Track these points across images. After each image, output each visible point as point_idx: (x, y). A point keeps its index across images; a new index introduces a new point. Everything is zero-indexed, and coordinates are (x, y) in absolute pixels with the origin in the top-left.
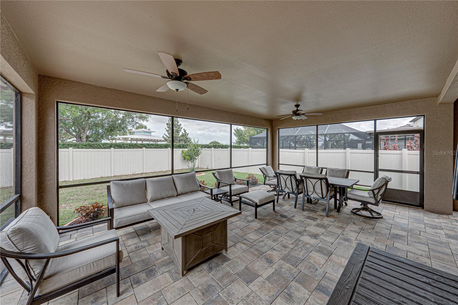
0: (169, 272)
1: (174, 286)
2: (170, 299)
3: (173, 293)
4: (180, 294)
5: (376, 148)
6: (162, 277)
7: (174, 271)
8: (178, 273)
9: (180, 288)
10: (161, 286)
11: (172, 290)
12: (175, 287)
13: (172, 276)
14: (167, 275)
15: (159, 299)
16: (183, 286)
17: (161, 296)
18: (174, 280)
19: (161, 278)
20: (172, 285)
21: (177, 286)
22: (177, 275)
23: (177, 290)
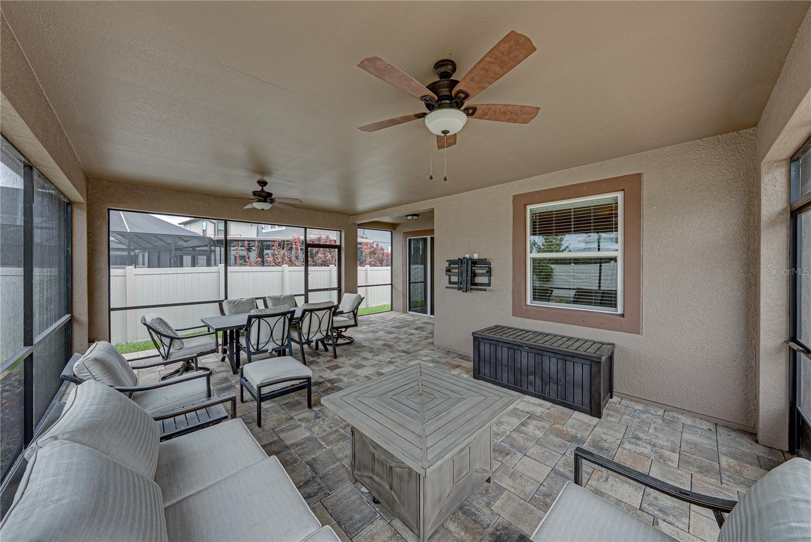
0: (488, 505)
1: (512, 487)
2: (534, 485)
3: (523, 485)
4: (521, 477)
5: (307, 265)
6: (504, 511)
7: (485, 498)
8: (487, 490)
9: (512, 479)
10: (521, 504)
11: (520, 487)
12: (514, 486)
13: (496, 498)
14: (496, 505)
15: (541, 498)
16: (506, 477)
17: (535, 498)
18: (501, 491)
19: (507, 512)
20: (512, 490)
21: (511, 484)
22: (490, 491)
23: (517, 481)
